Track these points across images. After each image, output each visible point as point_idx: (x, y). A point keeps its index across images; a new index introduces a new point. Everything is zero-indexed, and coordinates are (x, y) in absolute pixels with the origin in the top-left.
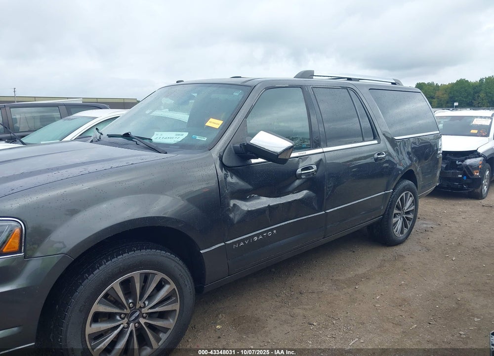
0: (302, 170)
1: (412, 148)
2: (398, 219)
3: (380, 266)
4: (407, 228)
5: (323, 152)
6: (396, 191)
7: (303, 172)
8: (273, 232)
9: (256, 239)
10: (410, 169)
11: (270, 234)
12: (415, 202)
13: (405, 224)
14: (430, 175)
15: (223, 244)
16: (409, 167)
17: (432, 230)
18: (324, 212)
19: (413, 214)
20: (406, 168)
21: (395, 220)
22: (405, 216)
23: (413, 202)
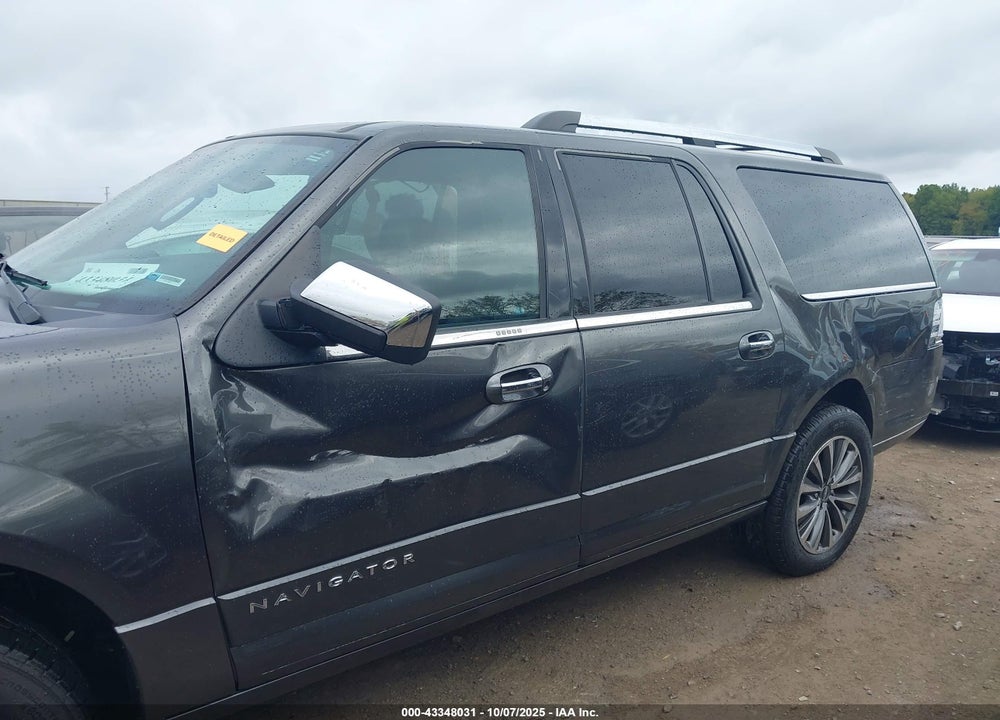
0: (504, 379)
1: (857, 325)
2: (811, 507)
3: (751, 640)
4: (840, 530)
5: (578, 330)
6: (808, 435)
7: (504, 385)
8: (400, 559)
9: (337, 581)
10: (848, 377)
11: (390, 564)
12: (864, 464)
13: (833, 520)
14: (907, 394)
15: (210, 601)
16: (846, 372)
17: (910, 532)
18: (577, 496)
19: (857, 494)
20: (840, 374)
21: (803, 510)
22: (832, 499)
23: (857, 462)
